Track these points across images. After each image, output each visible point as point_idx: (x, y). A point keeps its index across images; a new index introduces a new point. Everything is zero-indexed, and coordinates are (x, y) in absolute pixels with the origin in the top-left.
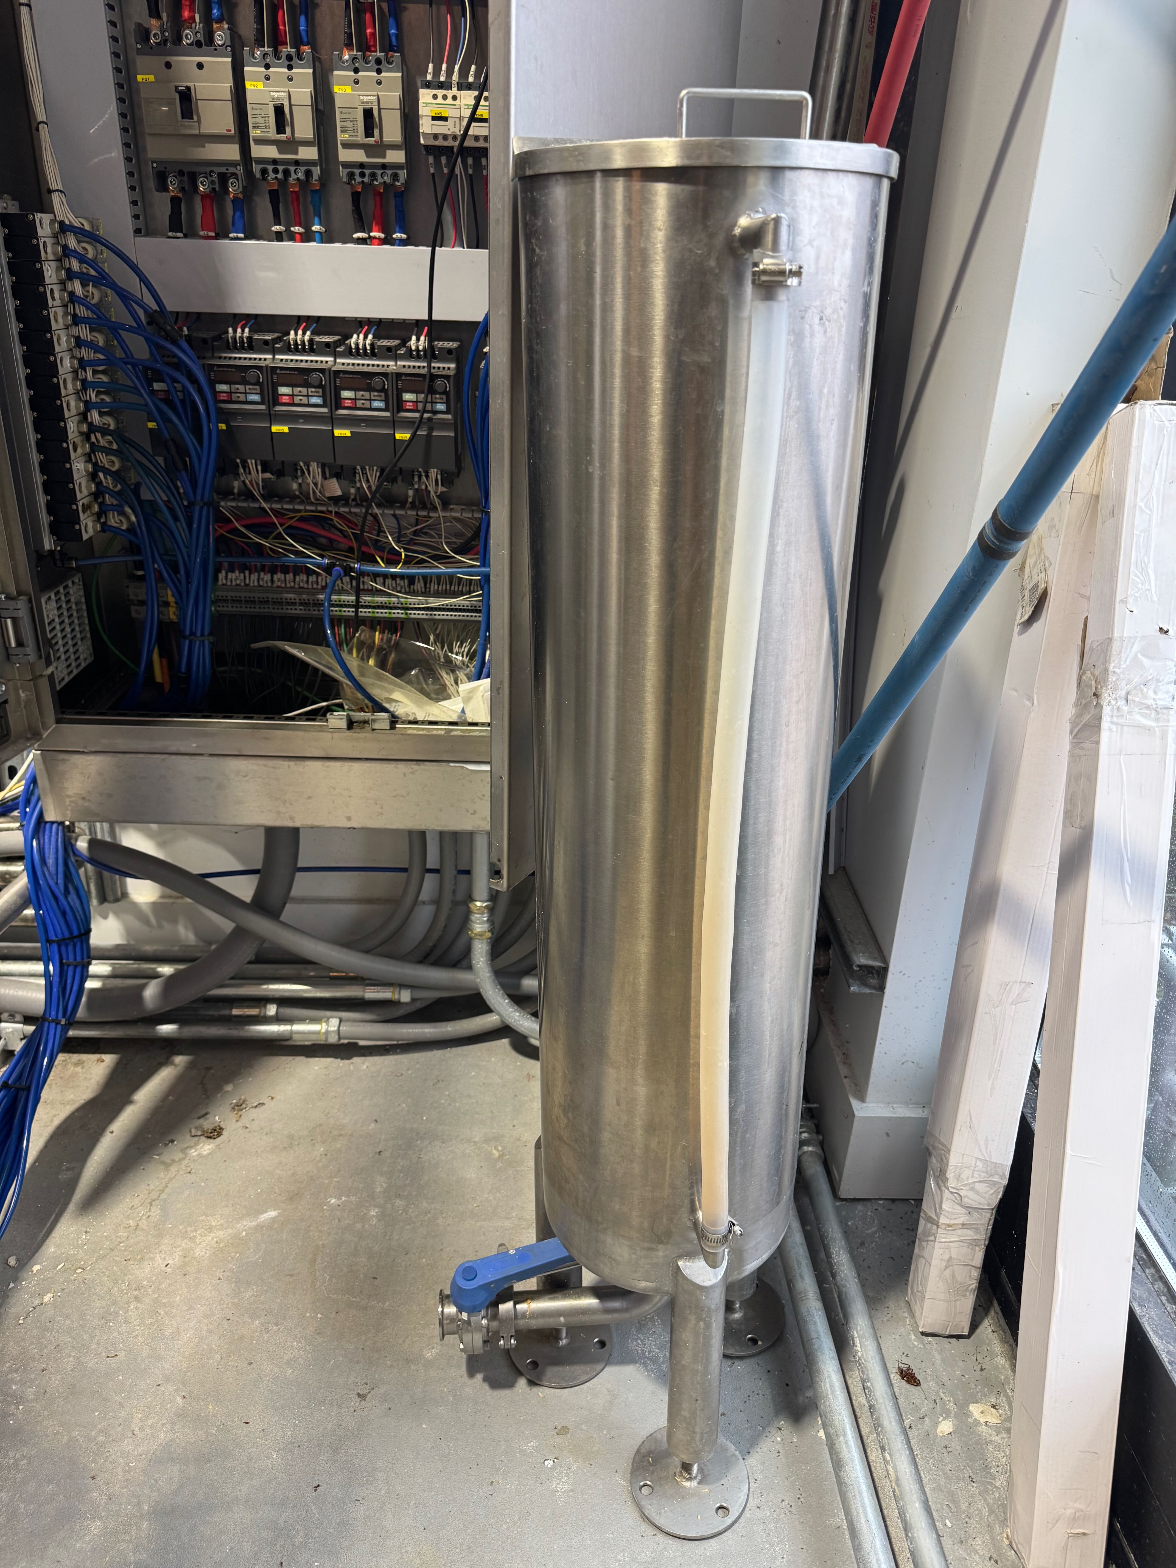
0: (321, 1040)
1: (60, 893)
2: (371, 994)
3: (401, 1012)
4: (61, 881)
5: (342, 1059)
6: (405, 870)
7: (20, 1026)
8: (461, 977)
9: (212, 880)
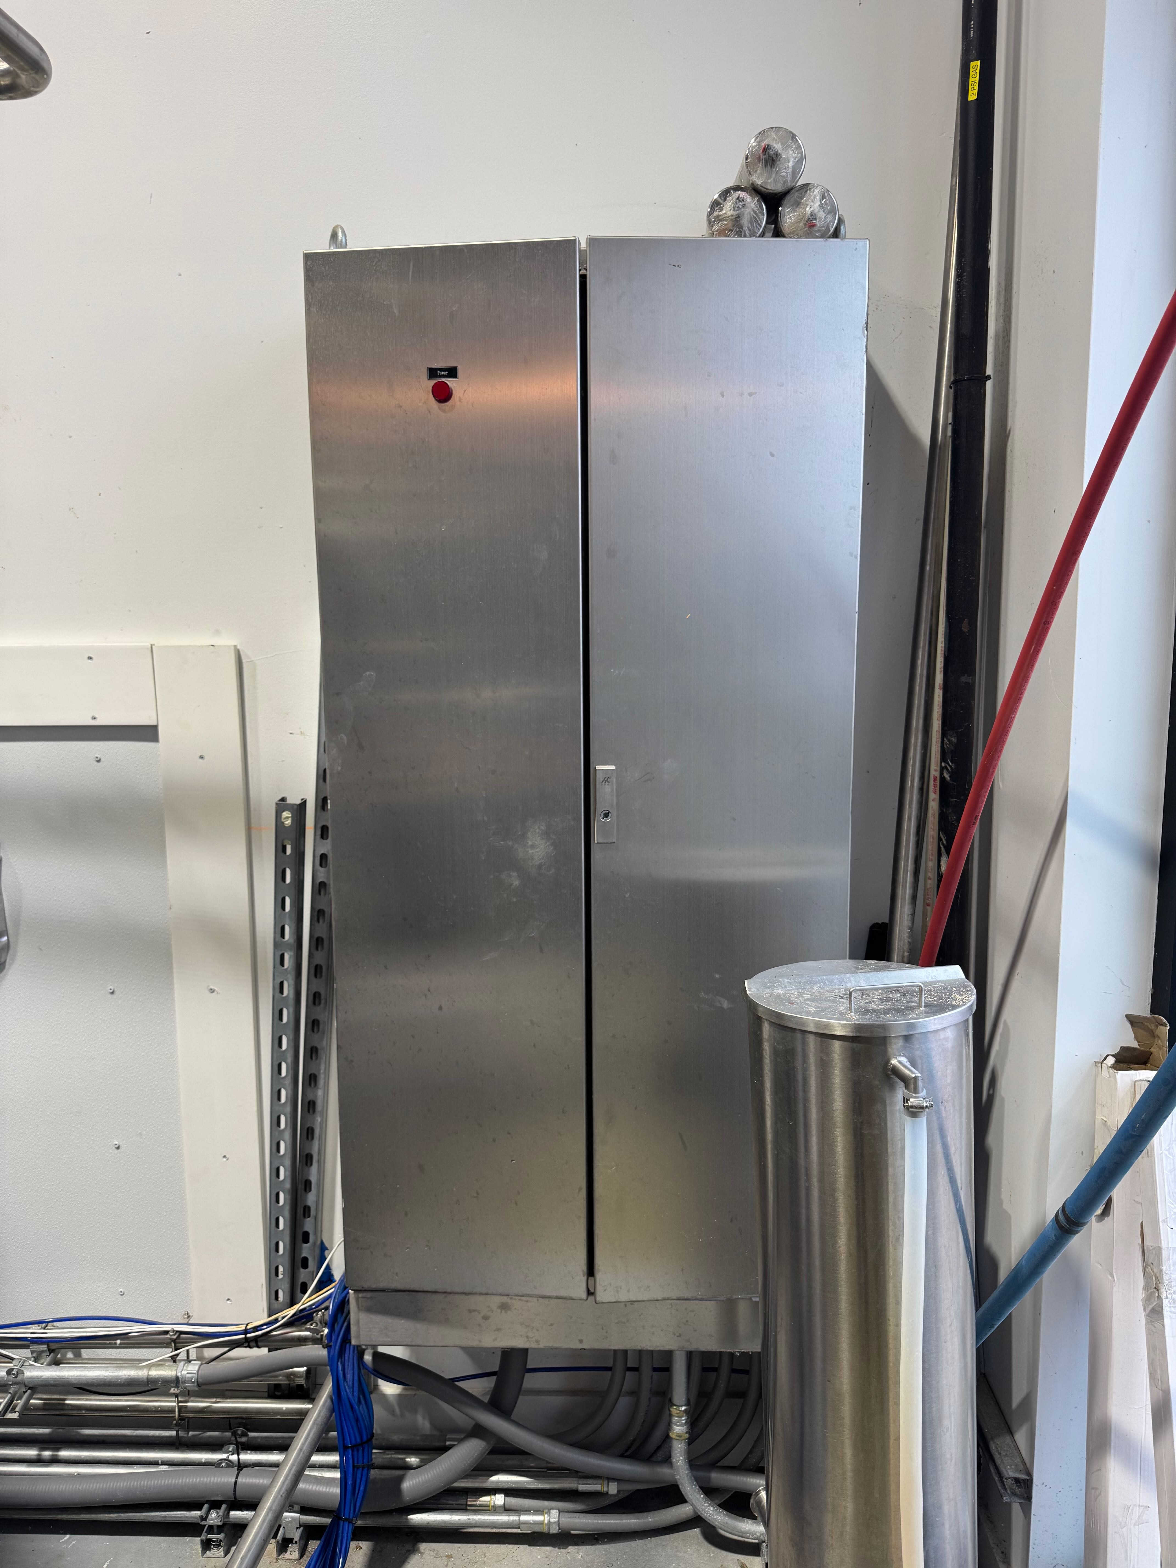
0: (545, 1529)
1: (355, 1402)
2: (584, 1487)
3: (607, 1502)
4: (356, 1394)
5: (559, 1548)
6: (609, 1369)
7: (297, 1515)
8: (664, 1472)
9: (460, 1384)
